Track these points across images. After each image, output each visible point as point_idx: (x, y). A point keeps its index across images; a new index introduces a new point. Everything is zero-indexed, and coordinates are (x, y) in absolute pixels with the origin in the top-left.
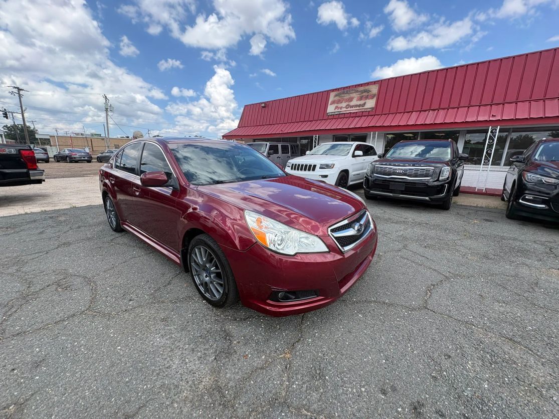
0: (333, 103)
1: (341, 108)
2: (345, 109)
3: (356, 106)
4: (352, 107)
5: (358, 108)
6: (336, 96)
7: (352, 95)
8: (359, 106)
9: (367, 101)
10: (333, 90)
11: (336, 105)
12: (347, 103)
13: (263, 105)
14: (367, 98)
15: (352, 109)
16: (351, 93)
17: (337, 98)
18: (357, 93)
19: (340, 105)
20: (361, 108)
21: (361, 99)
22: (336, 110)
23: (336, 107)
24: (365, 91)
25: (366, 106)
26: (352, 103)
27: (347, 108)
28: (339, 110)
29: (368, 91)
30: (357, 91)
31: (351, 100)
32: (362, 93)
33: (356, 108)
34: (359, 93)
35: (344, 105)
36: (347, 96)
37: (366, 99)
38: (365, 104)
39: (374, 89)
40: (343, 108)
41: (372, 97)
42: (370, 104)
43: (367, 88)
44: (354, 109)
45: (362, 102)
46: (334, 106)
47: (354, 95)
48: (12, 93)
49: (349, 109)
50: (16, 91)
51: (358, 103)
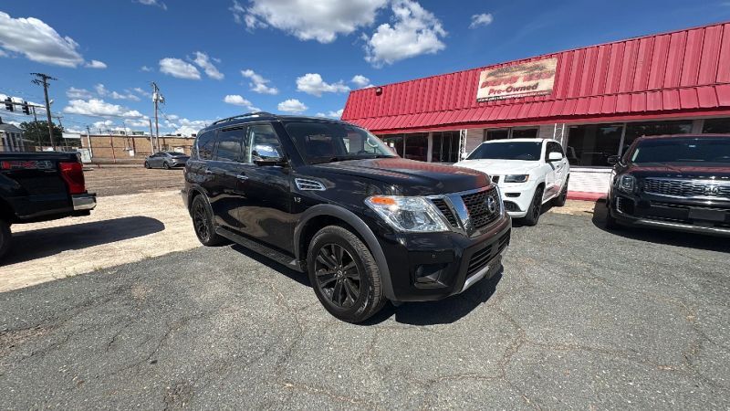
0: (486, 84)
1: (499, 91)
2: (505, 93)
3: (524, 88)
4: (517, 90)
5: (526, 91)
6: (489, 75)
7: (515, 74)
8: (528, 88)
9: (540, 81)
11: (490, 87)
12: (508, 85)
13: (379, 90)
14: (539, 77)
15: (516, 92)
16: (515, 71)
17: (491, 78)
18: (523, 71)
19: (496, 88)
20: (531, 90)
21: (530, 78)
22: (492, 95)
23: (492, 91)
24: (537, 67)
25: (539, 89)
26: (516, 85)
27: (507, 90)
28: (496, 95)
29: (543, 68)
30: (524, 69)
31: (515, 80)
32: (532, 71)
33: (523, 92)
34: (526, 71)
35: (503, 87)
36: (508, 76)
37: (539, 79)
38: (536, 86)
39: (551, 65)
40: (503, 91)
41: (549, 77)
42: (546, 85)
43: (539, 63)
44: (519, 92)
45: (532, 83)
46: (487, 89)
47: (518, 73)
48: (36, 82)
49: (512, 93)
50: (40, 79)
51: (527, 84)
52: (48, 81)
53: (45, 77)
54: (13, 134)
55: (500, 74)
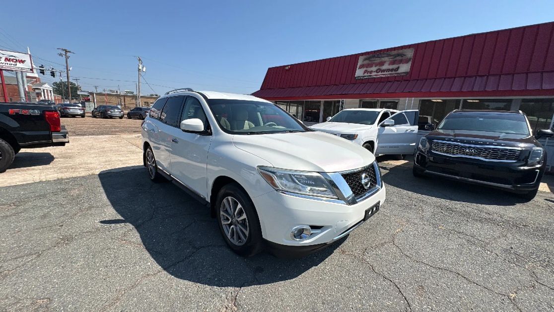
0: (360, 68)
1: (371, 72)
3: (388, 70)
4: (384, 71)
5: (390, 72)
6: (365, 59)
7: (383, 59)
8: (392, 70)
9: (401, 65)
10: (362, 54)
11: (365, 69)
12: (378, 67)
13: (288, 67)
14: (401, 62)
15: (383, 73)
16: (383, 57)
17: (367, 62)
18: (390, 57)
19: (370, 69)
20: (394, 72)
21: (393, 63)
22: (366, 74)
23: (366, 72)
24: (398, 55)
25: (400, 71)
26: (384, 68)
27: (377, 71)
28: (369, 74)
29: (402, 55)
30: (390, 55)
31: (382, 64)
32: (396, 57)
33: (388, 73)
34: (391, 57)
35: (374, 69)
36: (378, 60)
37: (400, 64)
38: (398, 68)
39: (410, 54)
40: (374, 72)
41: (407, 61)
42: (405, 68)
43: (401, 51)
44: (385, 73)
45: (395, 66)
46: (363, 70)
47: (386, 59)
48: (61, 55)
49: (380, 73)
50: (64, 53)
51: (391, 67)
52: (68, 54)
53: (66, 51)
54: (47, 90)
55: (373, 59)
